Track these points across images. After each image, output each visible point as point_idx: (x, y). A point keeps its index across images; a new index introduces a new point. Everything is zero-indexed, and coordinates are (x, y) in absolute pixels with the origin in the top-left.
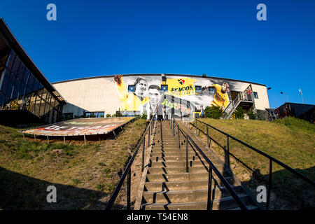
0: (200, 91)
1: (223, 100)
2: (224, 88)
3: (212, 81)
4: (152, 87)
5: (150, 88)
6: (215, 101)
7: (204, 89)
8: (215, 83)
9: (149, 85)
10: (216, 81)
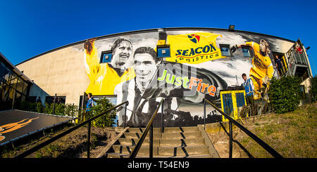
0: (229, 53)
1: (266, 67)
2: (263, 47)
3: (244, 37)
4: (140, 51)
5: (136, 52)
6: (255, 68)
7: (234, 49)
8: (249, 40)
9: (135, 47)
10: (250, 37)
